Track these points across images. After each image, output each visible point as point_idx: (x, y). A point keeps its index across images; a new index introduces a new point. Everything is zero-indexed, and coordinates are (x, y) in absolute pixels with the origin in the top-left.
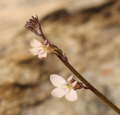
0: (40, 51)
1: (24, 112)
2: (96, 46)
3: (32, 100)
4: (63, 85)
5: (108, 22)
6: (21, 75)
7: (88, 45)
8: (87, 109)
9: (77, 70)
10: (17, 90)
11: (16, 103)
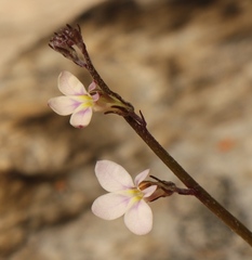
0: (77, 104)
1: (33, 239)
2: (203, 84)
3: (50, 212)
4: (125, 188)
5: (231, 27)
6: (25, 153)
7: (184, 81)
8: (182, 232)
9: (160, 138)
10: (16, 186)
11: (12, 217)
